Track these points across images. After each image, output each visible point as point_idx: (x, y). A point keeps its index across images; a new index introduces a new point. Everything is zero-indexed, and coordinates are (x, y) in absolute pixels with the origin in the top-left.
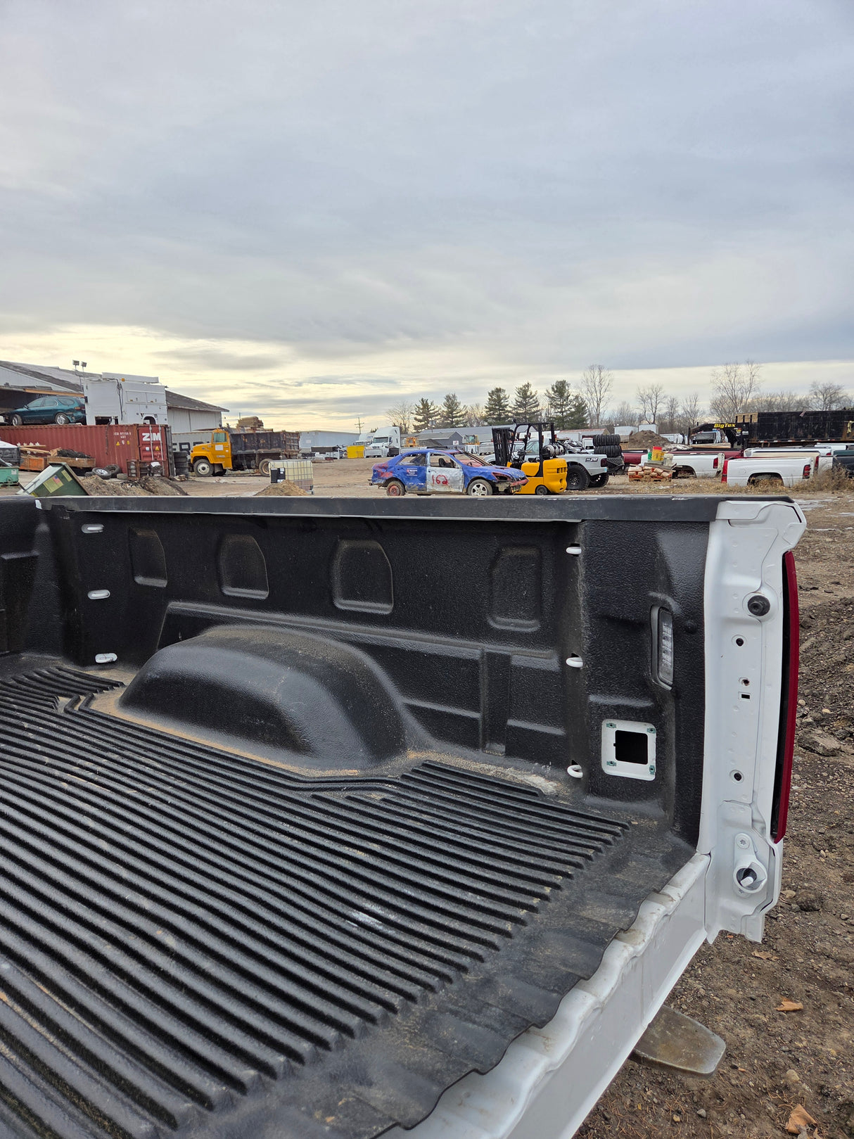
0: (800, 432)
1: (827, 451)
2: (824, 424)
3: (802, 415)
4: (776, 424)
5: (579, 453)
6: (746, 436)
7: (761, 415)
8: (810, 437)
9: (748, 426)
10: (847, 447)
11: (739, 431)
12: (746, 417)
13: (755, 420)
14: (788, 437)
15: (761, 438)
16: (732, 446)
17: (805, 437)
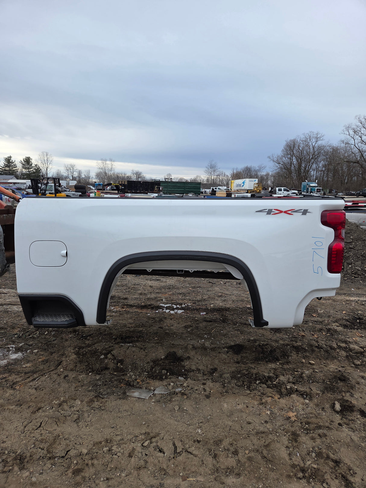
0: (141, 189)
1: (153, 196)
2: (148, 186)
3: (141, 182)
4: (133, 185)
5: (69, 191)
6: (123, 189)
7: (128, 181)
8: (144, 190)
9: (124, 185)
10: (158, 195)
11: (121, 187)
12: (123, 182)
13: (126, 183)
14: (137, 190)
15: (129, 190)
16: (118, 192)
17: (143, 190)
